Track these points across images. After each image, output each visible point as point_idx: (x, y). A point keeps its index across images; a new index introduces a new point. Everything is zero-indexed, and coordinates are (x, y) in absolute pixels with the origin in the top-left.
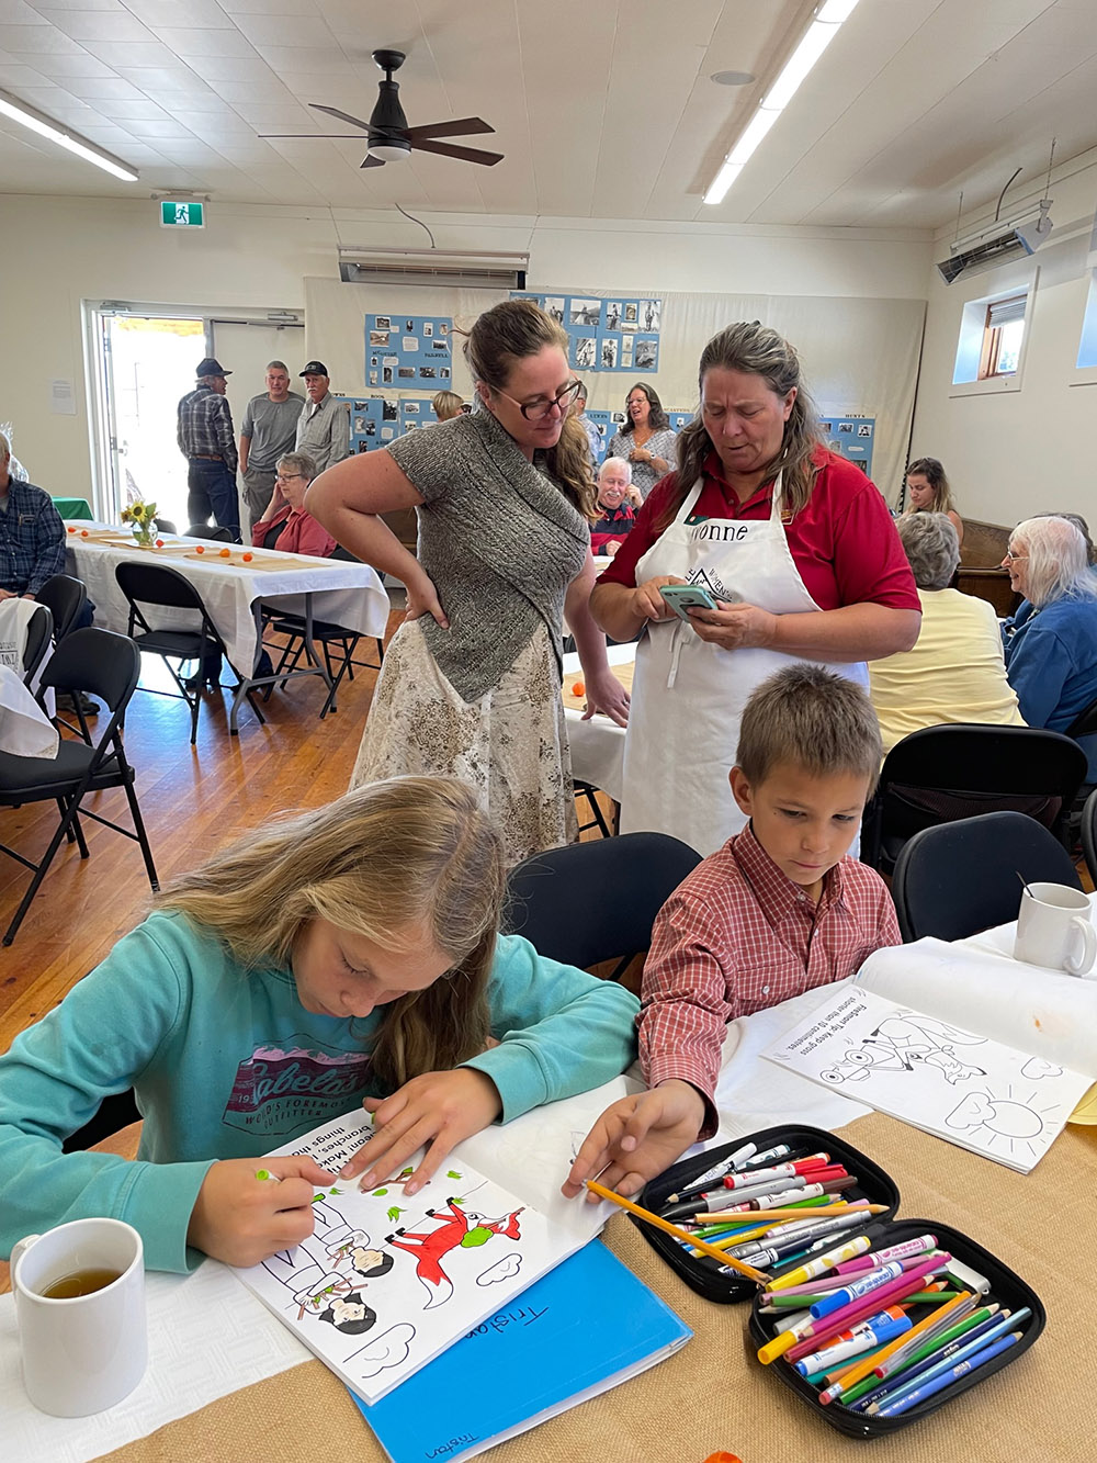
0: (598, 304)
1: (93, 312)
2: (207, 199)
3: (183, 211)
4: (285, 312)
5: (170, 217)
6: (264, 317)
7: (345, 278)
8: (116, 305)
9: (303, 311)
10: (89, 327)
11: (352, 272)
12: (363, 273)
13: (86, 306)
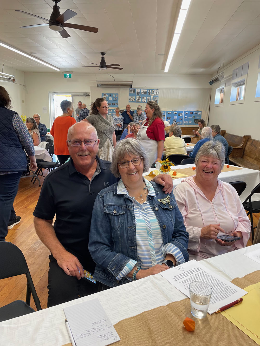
0: (146, 90)
1: (51, 94)
2: (72, 73)
3: (68, 75)
4: (87, 93)
5: (65, 76)
6: (83, 94)
7: (98, 87)
8: (55, 93)
9: (90, 93)
10: (50, 97)
11: (99, 85)
12: (101, 86)
13: (50, 93)
